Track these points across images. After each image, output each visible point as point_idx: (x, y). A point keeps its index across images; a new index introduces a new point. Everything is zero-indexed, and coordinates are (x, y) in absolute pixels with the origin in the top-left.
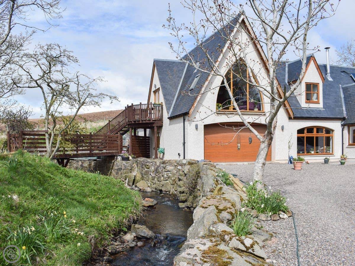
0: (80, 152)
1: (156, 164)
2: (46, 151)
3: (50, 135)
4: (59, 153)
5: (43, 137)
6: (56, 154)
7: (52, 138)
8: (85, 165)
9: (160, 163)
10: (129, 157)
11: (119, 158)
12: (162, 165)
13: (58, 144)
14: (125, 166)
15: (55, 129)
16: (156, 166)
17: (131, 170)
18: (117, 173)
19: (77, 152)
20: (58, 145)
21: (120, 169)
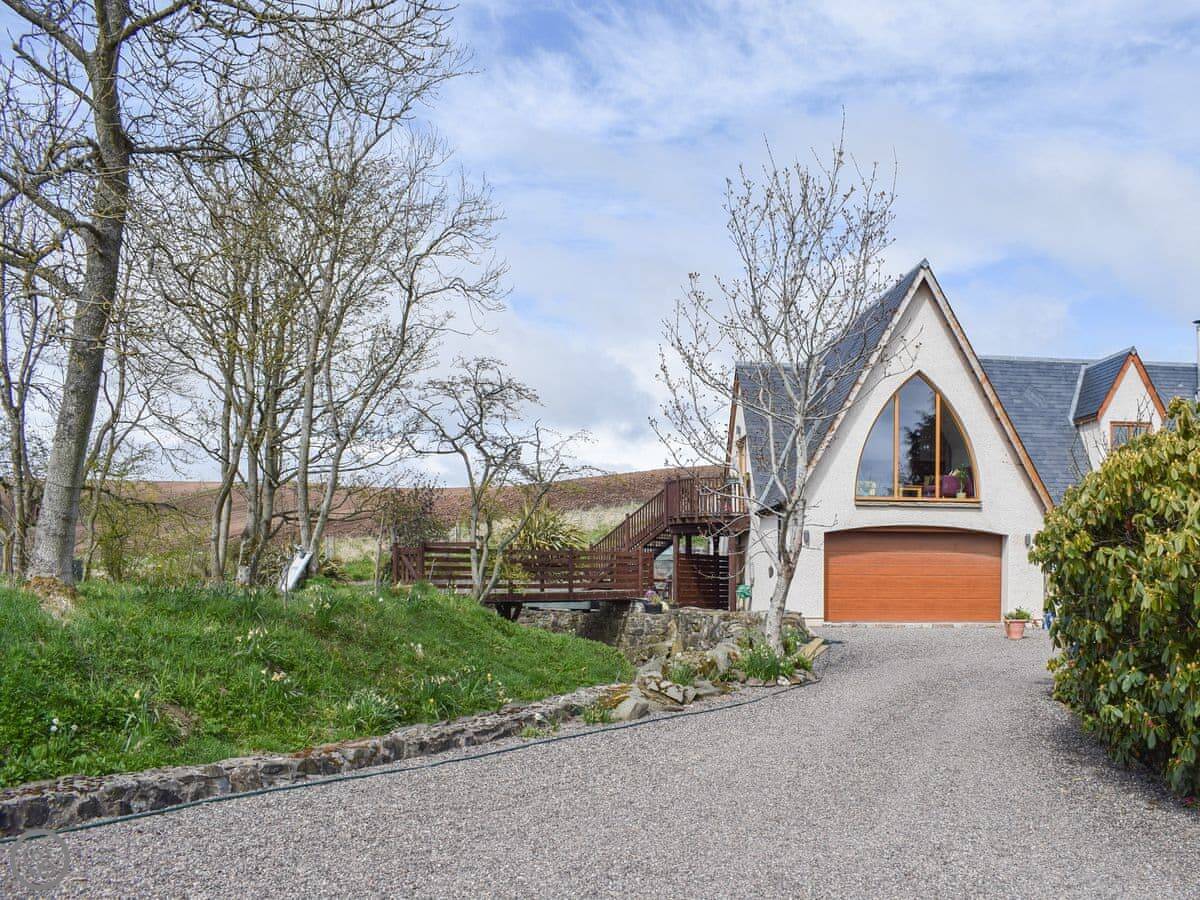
0: (547, 591)
1: (712, 622)
2: (471, 586)
3: (480, 552)
4: (500, 591)
5: (465, 556)
6: (493, 592)
7: (483, 559)
8: (562, 623)
9: (720, 618)
10: (661, 605)
11: (639, 607)
12: (723, 623)
13: (496, 570)
14: (650, 626)
15: (490, 540)
16: (712, 626)
17: (665, 635)
18: (633, 642)
19: (542, 590)
20: (495, 574)
21: (640, 633)
